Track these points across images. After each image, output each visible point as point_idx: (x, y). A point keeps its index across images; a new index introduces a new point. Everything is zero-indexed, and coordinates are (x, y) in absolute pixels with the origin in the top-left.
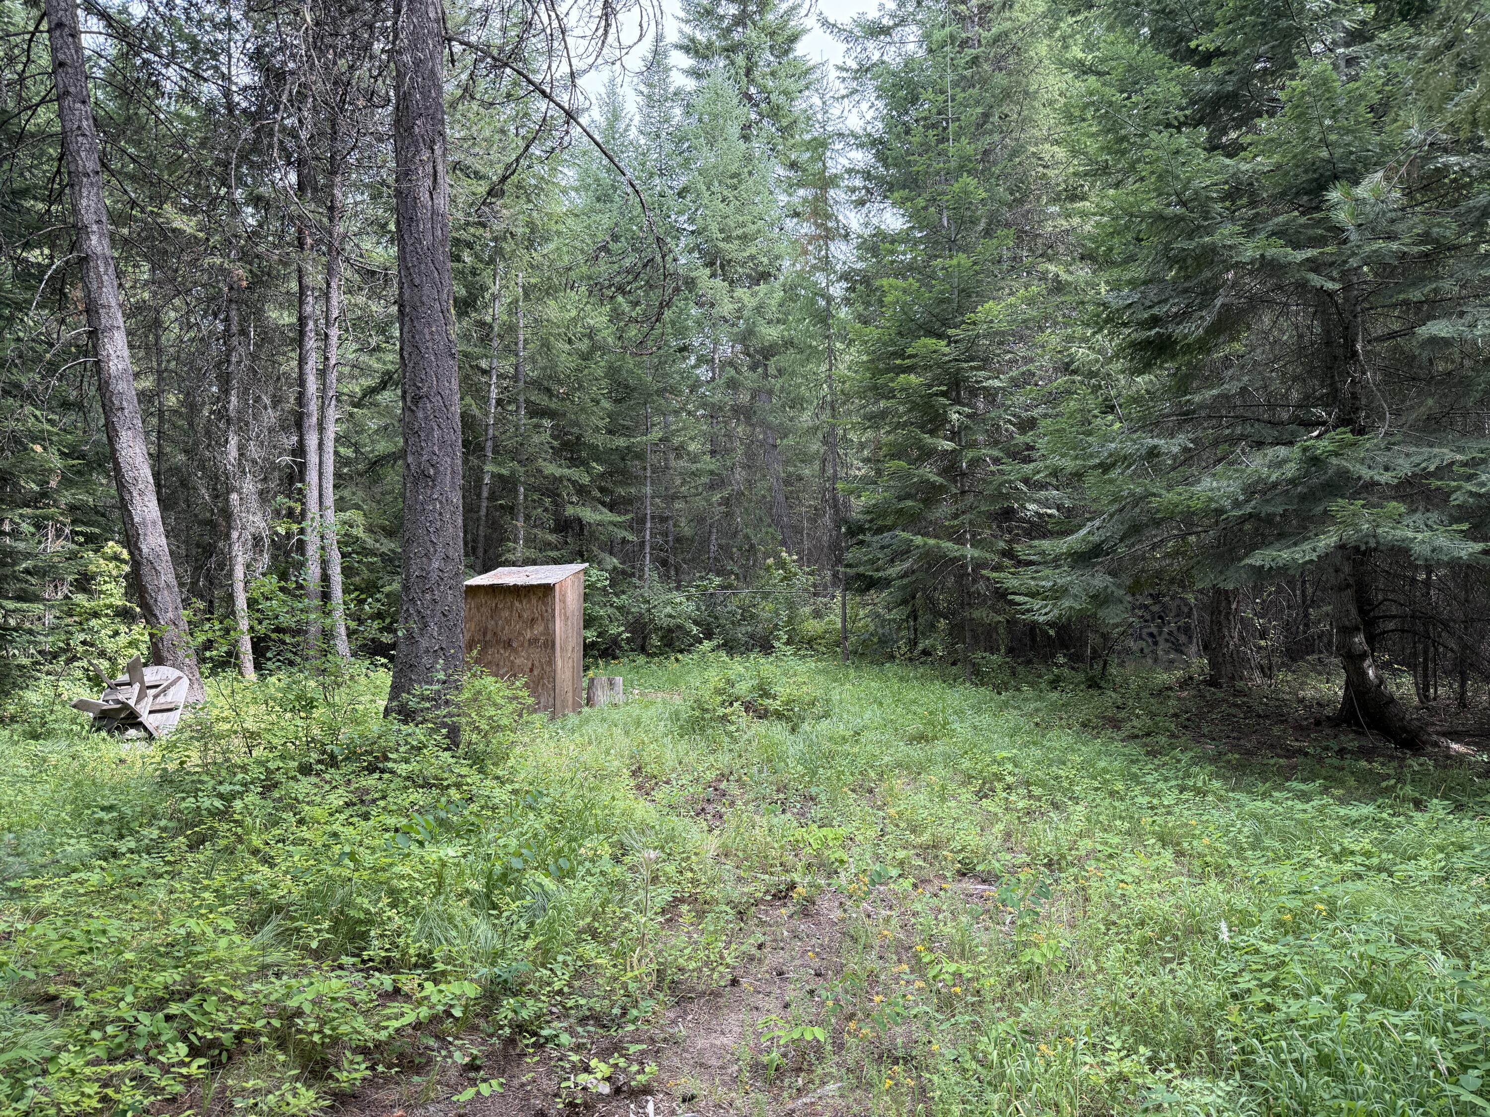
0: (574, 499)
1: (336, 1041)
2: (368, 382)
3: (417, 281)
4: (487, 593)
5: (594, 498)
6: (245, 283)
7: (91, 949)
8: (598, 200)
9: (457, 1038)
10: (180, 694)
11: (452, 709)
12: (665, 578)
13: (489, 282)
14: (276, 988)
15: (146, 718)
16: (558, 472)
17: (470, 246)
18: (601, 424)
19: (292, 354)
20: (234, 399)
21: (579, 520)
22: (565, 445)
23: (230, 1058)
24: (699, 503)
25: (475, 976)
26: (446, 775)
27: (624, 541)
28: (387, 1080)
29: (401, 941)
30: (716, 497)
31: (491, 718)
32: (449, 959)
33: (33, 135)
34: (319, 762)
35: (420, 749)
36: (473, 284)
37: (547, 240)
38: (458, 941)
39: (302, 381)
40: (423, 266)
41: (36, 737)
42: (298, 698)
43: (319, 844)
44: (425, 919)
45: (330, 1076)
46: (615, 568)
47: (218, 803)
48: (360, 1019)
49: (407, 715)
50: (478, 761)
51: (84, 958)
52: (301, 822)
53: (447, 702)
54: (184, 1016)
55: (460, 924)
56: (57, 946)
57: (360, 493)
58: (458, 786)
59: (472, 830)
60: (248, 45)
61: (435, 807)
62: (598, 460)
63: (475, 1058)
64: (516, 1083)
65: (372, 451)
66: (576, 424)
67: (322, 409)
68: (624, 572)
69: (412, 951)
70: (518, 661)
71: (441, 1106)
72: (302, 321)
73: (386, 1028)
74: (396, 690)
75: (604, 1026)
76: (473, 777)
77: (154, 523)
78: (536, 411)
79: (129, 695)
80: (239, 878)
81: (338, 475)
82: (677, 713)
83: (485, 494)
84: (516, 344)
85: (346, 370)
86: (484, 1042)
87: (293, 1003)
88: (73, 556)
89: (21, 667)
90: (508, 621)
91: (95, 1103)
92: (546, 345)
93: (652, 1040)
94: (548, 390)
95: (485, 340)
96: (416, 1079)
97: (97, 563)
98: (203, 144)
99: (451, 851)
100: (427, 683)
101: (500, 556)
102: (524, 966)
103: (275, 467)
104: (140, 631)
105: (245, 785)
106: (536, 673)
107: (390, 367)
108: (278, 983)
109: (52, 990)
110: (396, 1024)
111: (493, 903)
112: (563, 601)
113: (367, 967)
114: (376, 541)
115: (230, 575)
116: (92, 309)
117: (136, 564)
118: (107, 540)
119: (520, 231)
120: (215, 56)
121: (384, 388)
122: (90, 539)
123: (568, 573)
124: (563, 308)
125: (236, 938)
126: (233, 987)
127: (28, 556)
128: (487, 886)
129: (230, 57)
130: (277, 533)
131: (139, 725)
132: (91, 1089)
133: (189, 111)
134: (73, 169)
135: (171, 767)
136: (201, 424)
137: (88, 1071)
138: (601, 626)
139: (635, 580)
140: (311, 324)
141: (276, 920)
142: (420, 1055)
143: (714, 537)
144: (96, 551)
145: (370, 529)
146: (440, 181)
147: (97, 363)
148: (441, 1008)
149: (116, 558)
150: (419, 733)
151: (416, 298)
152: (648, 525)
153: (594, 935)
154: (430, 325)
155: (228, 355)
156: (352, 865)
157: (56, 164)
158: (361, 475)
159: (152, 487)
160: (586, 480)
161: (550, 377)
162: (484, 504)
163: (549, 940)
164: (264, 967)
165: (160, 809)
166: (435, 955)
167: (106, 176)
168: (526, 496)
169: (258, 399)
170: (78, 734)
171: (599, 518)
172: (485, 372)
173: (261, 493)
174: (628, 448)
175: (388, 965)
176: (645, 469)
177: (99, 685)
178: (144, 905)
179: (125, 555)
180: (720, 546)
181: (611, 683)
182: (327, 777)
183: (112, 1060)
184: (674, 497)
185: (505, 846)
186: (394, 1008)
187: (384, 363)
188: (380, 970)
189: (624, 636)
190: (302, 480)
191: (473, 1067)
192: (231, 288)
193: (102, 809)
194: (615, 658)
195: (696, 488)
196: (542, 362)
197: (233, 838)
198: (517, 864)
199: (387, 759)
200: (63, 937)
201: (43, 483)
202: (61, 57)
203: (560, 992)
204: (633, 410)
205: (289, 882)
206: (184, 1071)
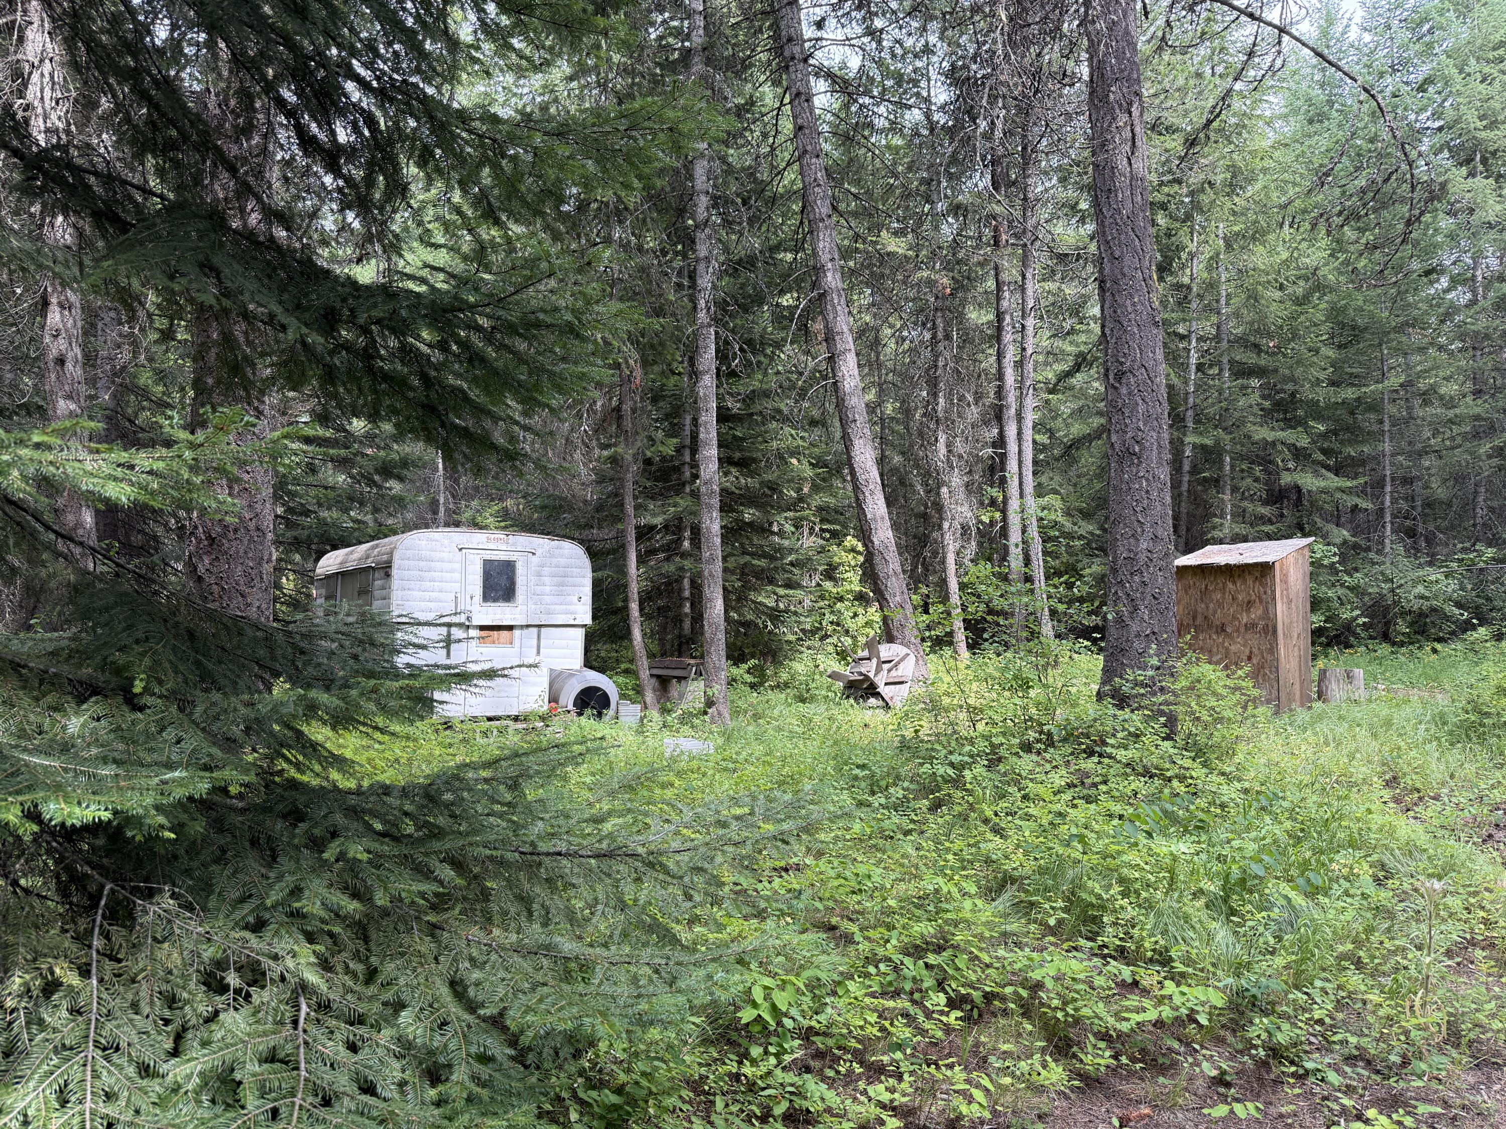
0: (1291, 465)
1: (1077, 1021)
2: (1064, 367)
3: (1117, 254)
4: (1195, 574)
5: (1313, 462)
6: (948, 291)
7: (860, 890)
8: (1311, 122)
9: (1202, 1047)
10: (907, 669)
11: (1169, 697)
12: (1413, 551)
13: (1186, 240)
14: (1019, 958)
15: (882, 689)
16: (1270, 436)
17: (1163, 206)
18: (1322, 376)
19: (991, 351)
20: (941, 401)
21: (1298, 489)
22: (1278, 405)
23: (980, 1015)
24: (1460, 456)
25: (1220, 985)
26: (1167, 766)
27: (1355, 508)
28: (1132, 1073)
29: (1136, 932)
30: (1485, 448)
31: (1213, 708)
32: (1188, 961)
33: (782, 196)
34: (1038, 741)
35: (1137, 736)
36: (1168, 247)
37: (1250, 181)
38: (1197, 944)
39: (1000, 376)
40: (1123, 237)
41: (803, 701)
42: (1015, 677)
43: (1045, 822)
44: (1159, 914)
45: (1074, 1056)
46: (1345, 542)
47: (950, 771)
48: (1101, 1005)
49: (1122, 701)
50: (1199, 753)
51: (856, 898)
52: (1025, 797)
53: (1162, 689)
54: (939, 966)
55: (1198, 926)
56: (836, 883)
57: (1057, 478)
58: (1182, 779)
59: (1202, 827)
60: (944, 64)
61: (1159, 799)
62: (1319, 418)
63: (1223, 1073)
64: (1273, 1111)
65: (1066, 436)
66: (1293, 379)
67: (1021, 398)
68: (1355, 546)
69: (1147, 945)
70: (1233, 648)
71: (1190, 1115)
72: (1000, 317)
73: (1128, 1020)
74: (1109, 673)
75: (1378, 1072)
76: (1198, 771)
77: (882, 518)
78: (1241, 371)
79: (869, 668)
80: (976, 845)
81: (1035, 462)
82: (1442, 715)
83: (1186, 467)
84: (1218, 301)
85: (1041, 358)
86: (1232, 1058)
87: (1036, 975)
88: (822, 550)
89: (789, 642)
90: (1220, 604)
91: (875, 1031)
92: (1253, 297)
93: (1446, 1104)
94: (1256, 346)
95: (1183, 303)
96: (1161, 1080)
97: (840, 555)
98: (910, 169)
99: (1183, 847)
100: (1140, 668)
101: (1205, 533)
102: (1276, 985)
103: (979, 459)
104: (873, 613)
105: (972, 756)
106: (1255, 661)
107: (1082, 348)
108: (1020, 953)
109: (834, 920)
110: (1139, 1018)
111: (1231, 908)
112: (1285, 581)
113: (1102, 954)
114: (1075, 524)
115: (943, 561)
116: (830, 338)
117: (870, 556)
118: (846, 535)
119: (1219, 179)
120: (916, 83)
121: (1078, 371)
122: (834, 534)
123: (1290, 549)
124: (1272, 252)
125: (979, 903)
126: (981, 949)
127: (791, 551)
128: (1224, 888)
129: (929, 81)
130: (981, 522)
131: (877, 695)
132: (873, 1018)
133: (898, 141)
134: (811, 217)
135: (909, 733)
136: (914, 426)
137: (868, 1000)
138: (1329, 609)
139: (1372, 555)
140: (1008, 319)
141: (1010, 892)
142: (1164, 1055)
143: (1481, 499)
144: (839, 545)
145: (1068, 513)
146: (1139, 143)
147: (835, 383)
148: (1184, 1011)
149: (853, 550)
150: (1136, 720)
151: (1117, 271)
152: (1388, 489)
153: (1359, 964)
154: (1131, 296)
155: (936, 361)
156: (1080, 847)
157: (799, 217)
158: (1057, 460)
159: (879, 487)
160: (1304, 442)
161: (1258, 331)
162: (1186, 478)
163: (1303, 960)
164: (1005, 934)
165: (903, 771)
166: (1173, 954)
167: (835, 218)
168: (1232, 467)
169: (962, 398)
170: (833, 700)
171: (1323, 484)
172: (1182, 337)
173: (967, 485)
174: (1358, 399)
175: (1122, 954)
176: (1381, 422)
177: (844, 659)
178: (897, 856)
179: (860, 547)
180: (1492, 509)
181: (1349, 676)
182: (1048, 756)
183: (883, 994)
184: (1424, 452)
185: (1240, 849)
186: (1133, 1001)
187: (1077, 346)
188: (1115, 958)
189: (1361, 621)
190: (1003, 469)
191: (1221, 1081)
192: (937, 297)
193: (858, 767)
194: (1348, 646)
195: (1452, 439)
196: (1248, 316)
197: (966, 806)
198: (1257, 869)
199: (1104, 743)
200: (839, 876)
201: (799, 490)
202: (800, 121)
203: (1320, 1022)
204: (1363, 354)
205: (1020, 855)
206: (944, 1019)
